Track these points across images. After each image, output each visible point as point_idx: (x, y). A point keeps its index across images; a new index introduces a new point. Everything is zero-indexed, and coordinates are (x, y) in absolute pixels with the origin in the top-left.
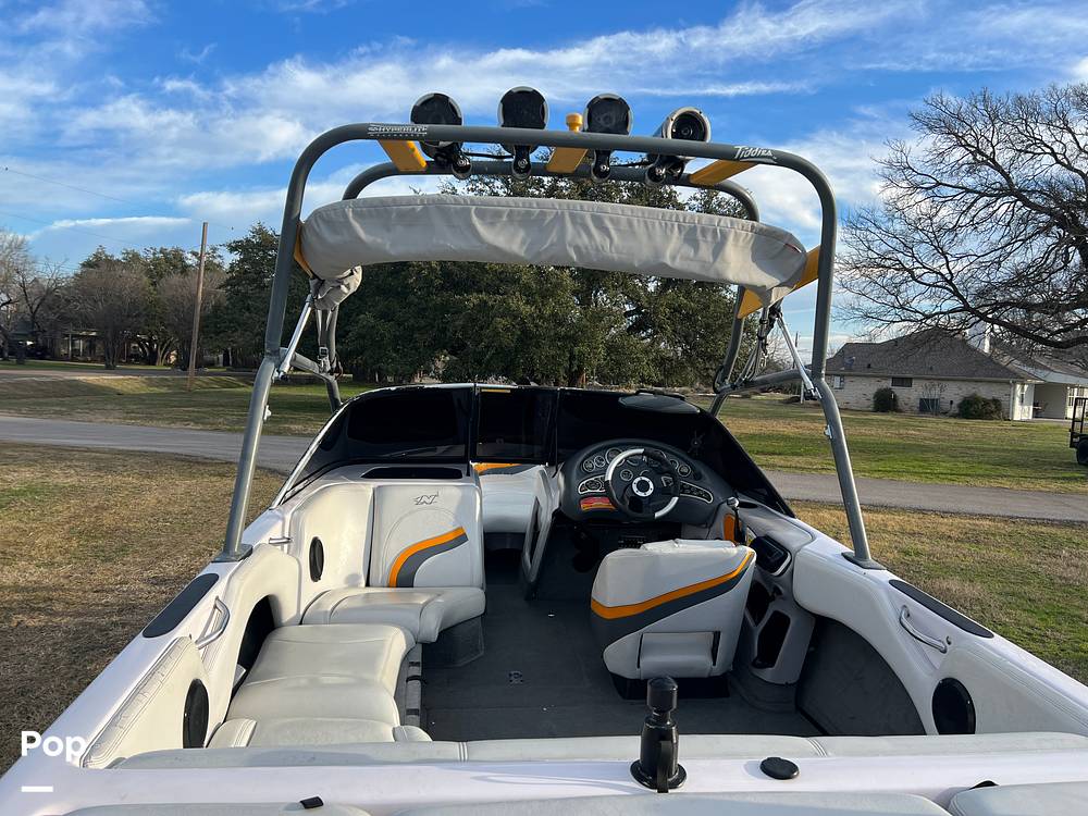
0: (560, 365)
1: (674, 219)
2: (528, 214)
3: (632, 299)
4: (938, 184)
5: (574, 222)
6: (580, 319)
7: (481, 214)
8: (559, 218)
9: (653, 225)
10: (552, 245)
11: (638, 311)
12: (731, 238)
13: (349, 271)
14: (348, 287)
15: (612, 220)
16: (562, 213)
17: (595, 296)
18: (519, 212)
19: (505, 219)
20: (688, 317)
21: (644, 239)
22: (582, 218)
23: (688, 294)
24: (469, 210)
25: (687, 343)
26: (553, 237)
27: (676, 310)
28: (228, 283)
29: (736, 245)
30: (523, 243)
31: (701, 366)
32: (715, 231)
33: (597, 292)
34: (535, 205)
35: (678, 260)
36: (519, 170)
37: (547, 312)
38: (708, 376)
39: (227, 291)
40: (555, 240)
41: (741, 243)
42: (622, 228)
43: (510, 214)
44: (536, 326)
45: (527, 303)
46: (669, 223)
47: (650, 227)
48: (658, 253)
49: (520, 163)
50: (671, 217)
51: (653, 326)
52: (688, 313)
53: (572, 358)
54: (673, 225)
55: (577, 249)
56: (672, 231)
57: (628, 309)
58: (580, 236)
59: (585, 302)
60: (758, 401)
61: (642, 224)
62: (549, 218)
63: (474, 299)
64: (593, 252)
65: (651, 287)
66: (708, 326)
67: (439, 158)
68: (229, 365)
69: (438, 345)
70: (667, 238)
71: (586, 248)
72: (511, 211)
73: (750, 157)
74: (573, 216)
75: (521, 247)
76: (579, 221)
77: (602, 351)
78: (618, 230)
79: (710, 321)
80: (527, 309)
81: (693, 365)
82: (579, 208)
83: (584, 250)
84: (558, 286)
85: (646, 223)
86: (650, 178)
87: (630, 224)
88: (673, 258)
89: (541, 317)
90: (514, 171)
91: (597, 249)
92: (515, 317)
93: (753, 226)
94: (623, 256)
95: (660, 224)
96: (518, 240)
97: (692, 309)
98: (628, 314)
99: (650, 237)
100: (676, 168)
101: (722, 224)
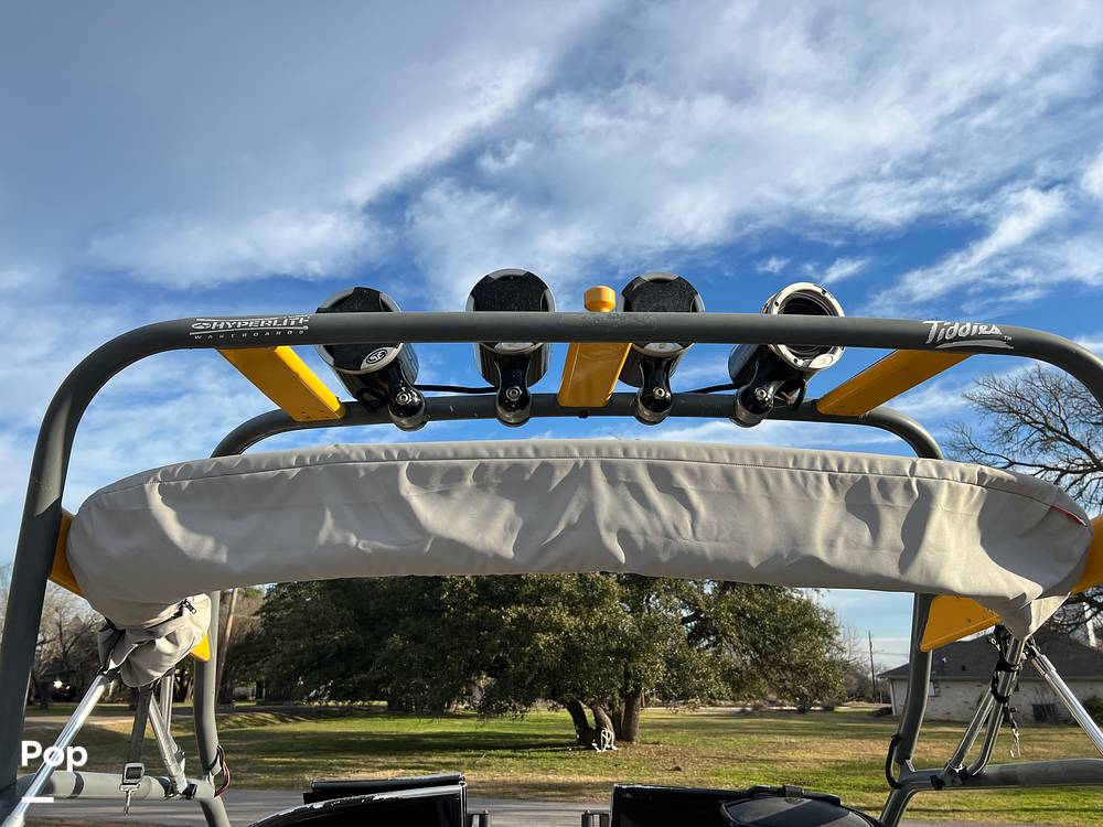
0: (613, 685)
1: (819, 465)
2: (518, 469)
3: (689, 604)
4: (1012, 463)
5: (612, 481)
6: (632, 630)
7: (420, 477)
8: (581, 475)
9: (778, 480)
10: (570, 527)
11: (696, 617)
12: (942, 497)
13: (173, 609)
14: (172, 639)
15: (690, 473)
16: (587, 464)
17: (648, 601)
18: (498, 468)
19: (469, 482)
20: (752, 621)
21: (763, 508)
22: (630, 472)
23: (750, 596)
24: (396, 469)
25: (756, 650)
26: (573, 512)
27: (740, 614)
28: (263, 609)
29: (952, 513)
30: (510, 528)
31: (775, 677)
32: (908, 486)
33: (649, 596)
34: (530, 453)
35: (840, 549)
36: (508, 406)
37: (593, 625)
38: (785, 689)
39: (263, 617)
40: (576, 519)
41: (962, 506)
42: (714, 487)
43: (481, 472)
44: (583, 639)
45: (572, 613)
46: (811, 475)
47: (772, 483)
48: (797, 538)
49: (509, 394)
50: (812, 462)
51: (716, 633)
52: (753, 617)
53: (627, 675)
54: (818, 478)
55: (624, 537)
56: (818, 489)
57: (685, 615)
58: (627, 508)
59: (636, 609)
60: (845, 715)
61: (754, 478)
62: (560, 476)
63: (511, 613)
64: (657, 541)
65: (708, 589)
66: (777, 631)
67: (366, 395)
68: (261, 697)
69: (475, 667)
70: (809, 505)
71: (644, 533)
72: (481, 465)
73: (957, 338)
74: (610, 471)
75: (505, 539)
76: (622, 477)
77: (661, 667)
78: (704, 492)
79: (779, 625)
80: (570, 622)
81: (766, 676)
82: (621, 454)
83: (639, 539)
84: (606, 592)
85: (762, 477)
86: (746, 407)
87: (729, 478)
88: (830, 545)
89: (587, 628)
90: (499, 409)
91: (667, 535)
92: (559, 631)
93: (982, 475)
94: (722, 545)
95: (792, 476)
96: (500, 523)
97: (756, 611)
98: (685, 620)
99: (773, 501)
100: (789, 388)
101: (919, 470)
